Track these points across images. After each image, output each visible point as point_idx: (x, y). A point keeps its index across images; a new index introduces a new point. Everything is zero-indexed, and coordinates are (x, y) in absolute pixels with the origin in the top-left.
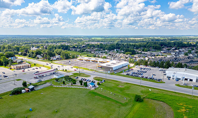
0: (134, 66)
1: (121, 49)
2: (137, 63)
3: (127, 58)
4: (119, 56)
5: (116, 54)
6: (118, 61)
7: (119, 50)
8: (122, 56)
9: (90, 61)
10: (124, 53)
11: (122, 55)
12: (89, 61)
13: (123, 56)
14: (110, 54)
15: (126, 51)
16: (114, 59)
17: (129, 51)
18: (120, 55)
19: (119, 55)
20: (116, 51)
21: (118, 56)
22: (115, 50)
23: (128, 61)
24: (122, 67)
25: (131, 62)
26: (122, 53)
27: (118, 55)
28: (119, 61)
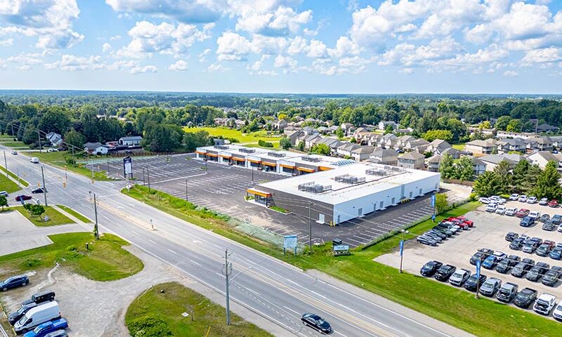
0: (473, 199)
1: (405, 121)
2: (494, 184)
3: (429, 155)
4: (391, 147)
5: (382, 141)
6: (381, 168)
7: (398, 125)
8: (408, 146)
9: (242, 163)
10: (416, 135)
11: (405, 141)
12: (239, 162)
13: (413, 145)
14: (356, 138)
15: (427, 127)
16: (364, 156)
17: (439, 128)
18: (399, 143)
19: (394, 141)
20: (386, 126)
21: (387, 147)
22: (381, 125)
23: (435, 170)
24: (397, 201)
25: (451, 175)
26: (408, 134)
27: (389, 143)
28: (383, 166)
